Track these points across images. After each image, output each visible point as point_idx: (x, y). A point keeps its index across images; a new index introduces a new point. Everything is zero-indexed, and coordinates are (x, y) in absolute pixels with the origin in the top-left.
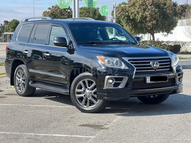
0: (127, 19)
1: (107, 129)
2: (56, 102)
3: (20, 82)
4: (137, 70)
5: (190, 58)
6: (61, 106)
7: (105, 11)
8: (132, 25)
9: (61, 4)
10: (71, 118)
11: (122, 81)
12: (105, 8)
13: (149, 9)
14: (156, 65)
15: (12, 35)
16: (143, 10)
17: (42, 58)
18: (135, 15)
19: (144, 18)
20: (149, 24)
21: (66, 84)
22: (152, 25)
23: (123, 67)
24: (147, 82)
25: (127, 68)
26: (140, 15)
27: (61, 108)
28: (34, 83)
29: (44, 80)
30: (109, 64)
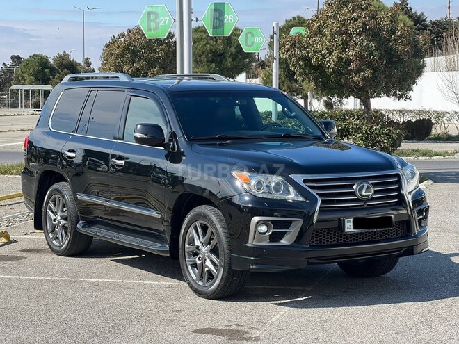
0: (305, 64)
1: (256, 339)
2: (140, 270)
3: (57, 222)
4: (323, 202)
5: (453, 154)
6: (153, 280)
7: (253, 43)
8: (316, 79)
9: (150, 30)
10: (174, 313)
11: (288, 228)
12: (253, 35)
13: (356, 44)
14: (365, 191)
15: (32, 90)
16: (342, 44)
17: (108, 166)
18: (324, 56)
19: (343, 64)
20: (356, 78)
21: (163, 232)
22: (362, 80)
23: (292, 196)
24: (347, 230)
25: (301, 199)
26: (334, 57)
27: (151, 286)
28: (89, 227)
29: (112, 220)
30: (259, 189)
